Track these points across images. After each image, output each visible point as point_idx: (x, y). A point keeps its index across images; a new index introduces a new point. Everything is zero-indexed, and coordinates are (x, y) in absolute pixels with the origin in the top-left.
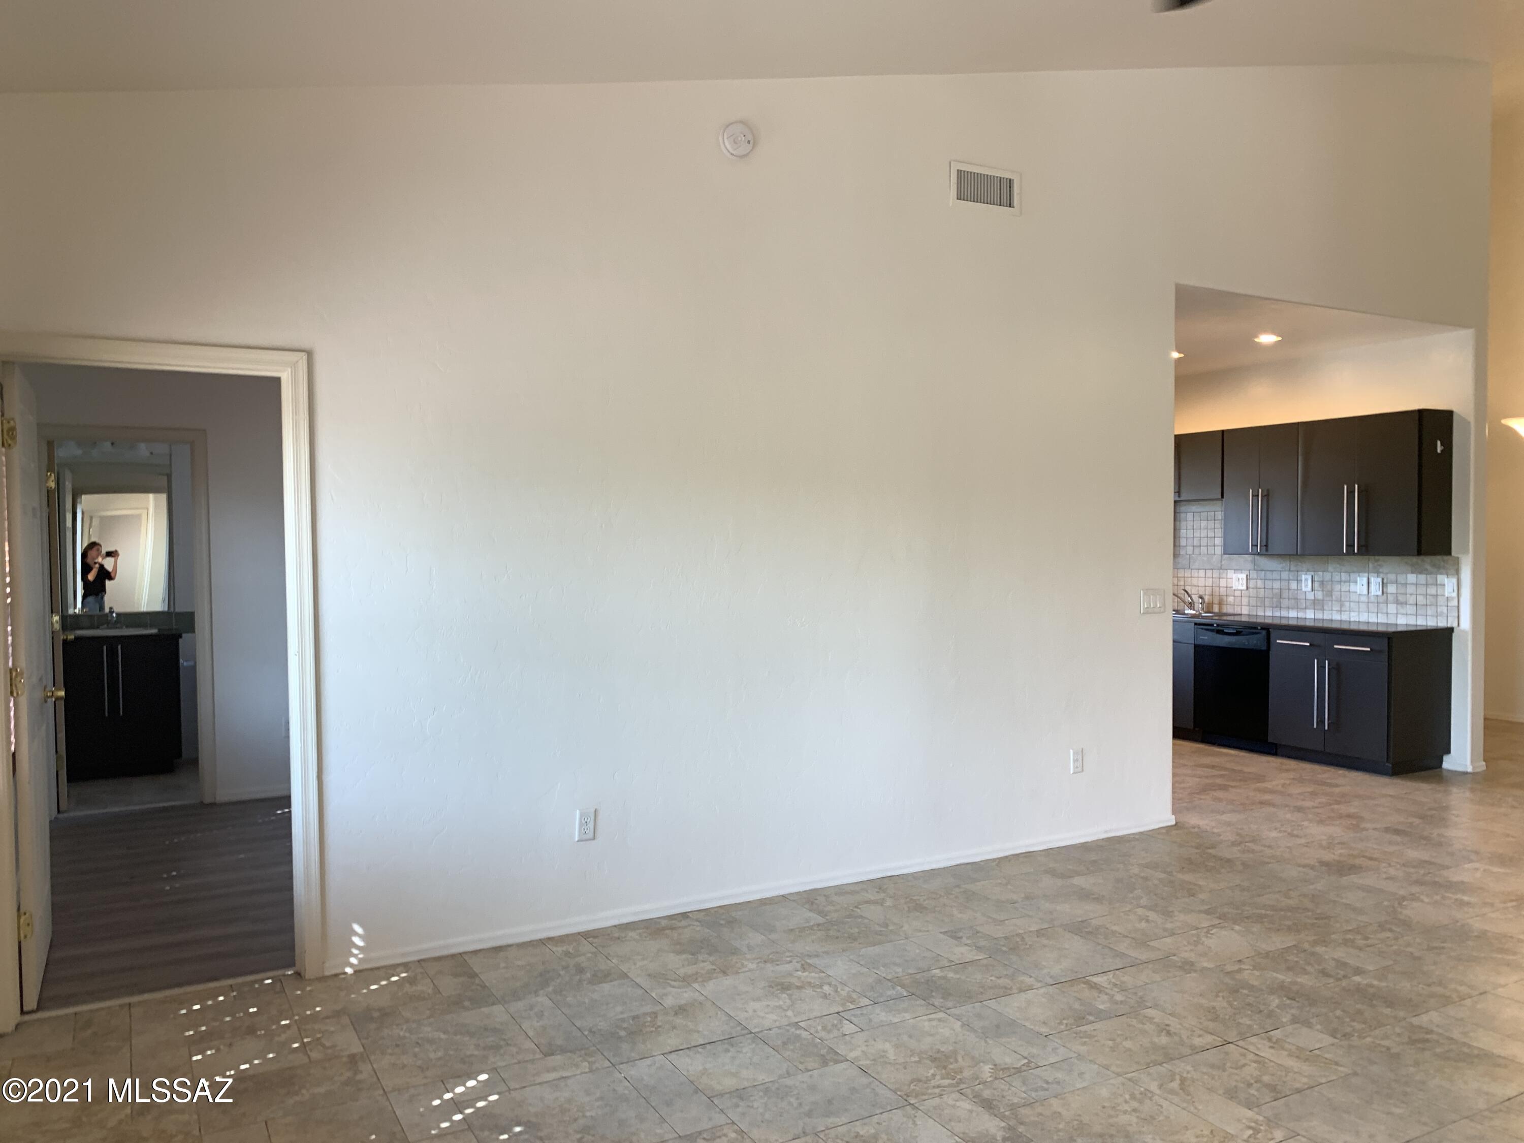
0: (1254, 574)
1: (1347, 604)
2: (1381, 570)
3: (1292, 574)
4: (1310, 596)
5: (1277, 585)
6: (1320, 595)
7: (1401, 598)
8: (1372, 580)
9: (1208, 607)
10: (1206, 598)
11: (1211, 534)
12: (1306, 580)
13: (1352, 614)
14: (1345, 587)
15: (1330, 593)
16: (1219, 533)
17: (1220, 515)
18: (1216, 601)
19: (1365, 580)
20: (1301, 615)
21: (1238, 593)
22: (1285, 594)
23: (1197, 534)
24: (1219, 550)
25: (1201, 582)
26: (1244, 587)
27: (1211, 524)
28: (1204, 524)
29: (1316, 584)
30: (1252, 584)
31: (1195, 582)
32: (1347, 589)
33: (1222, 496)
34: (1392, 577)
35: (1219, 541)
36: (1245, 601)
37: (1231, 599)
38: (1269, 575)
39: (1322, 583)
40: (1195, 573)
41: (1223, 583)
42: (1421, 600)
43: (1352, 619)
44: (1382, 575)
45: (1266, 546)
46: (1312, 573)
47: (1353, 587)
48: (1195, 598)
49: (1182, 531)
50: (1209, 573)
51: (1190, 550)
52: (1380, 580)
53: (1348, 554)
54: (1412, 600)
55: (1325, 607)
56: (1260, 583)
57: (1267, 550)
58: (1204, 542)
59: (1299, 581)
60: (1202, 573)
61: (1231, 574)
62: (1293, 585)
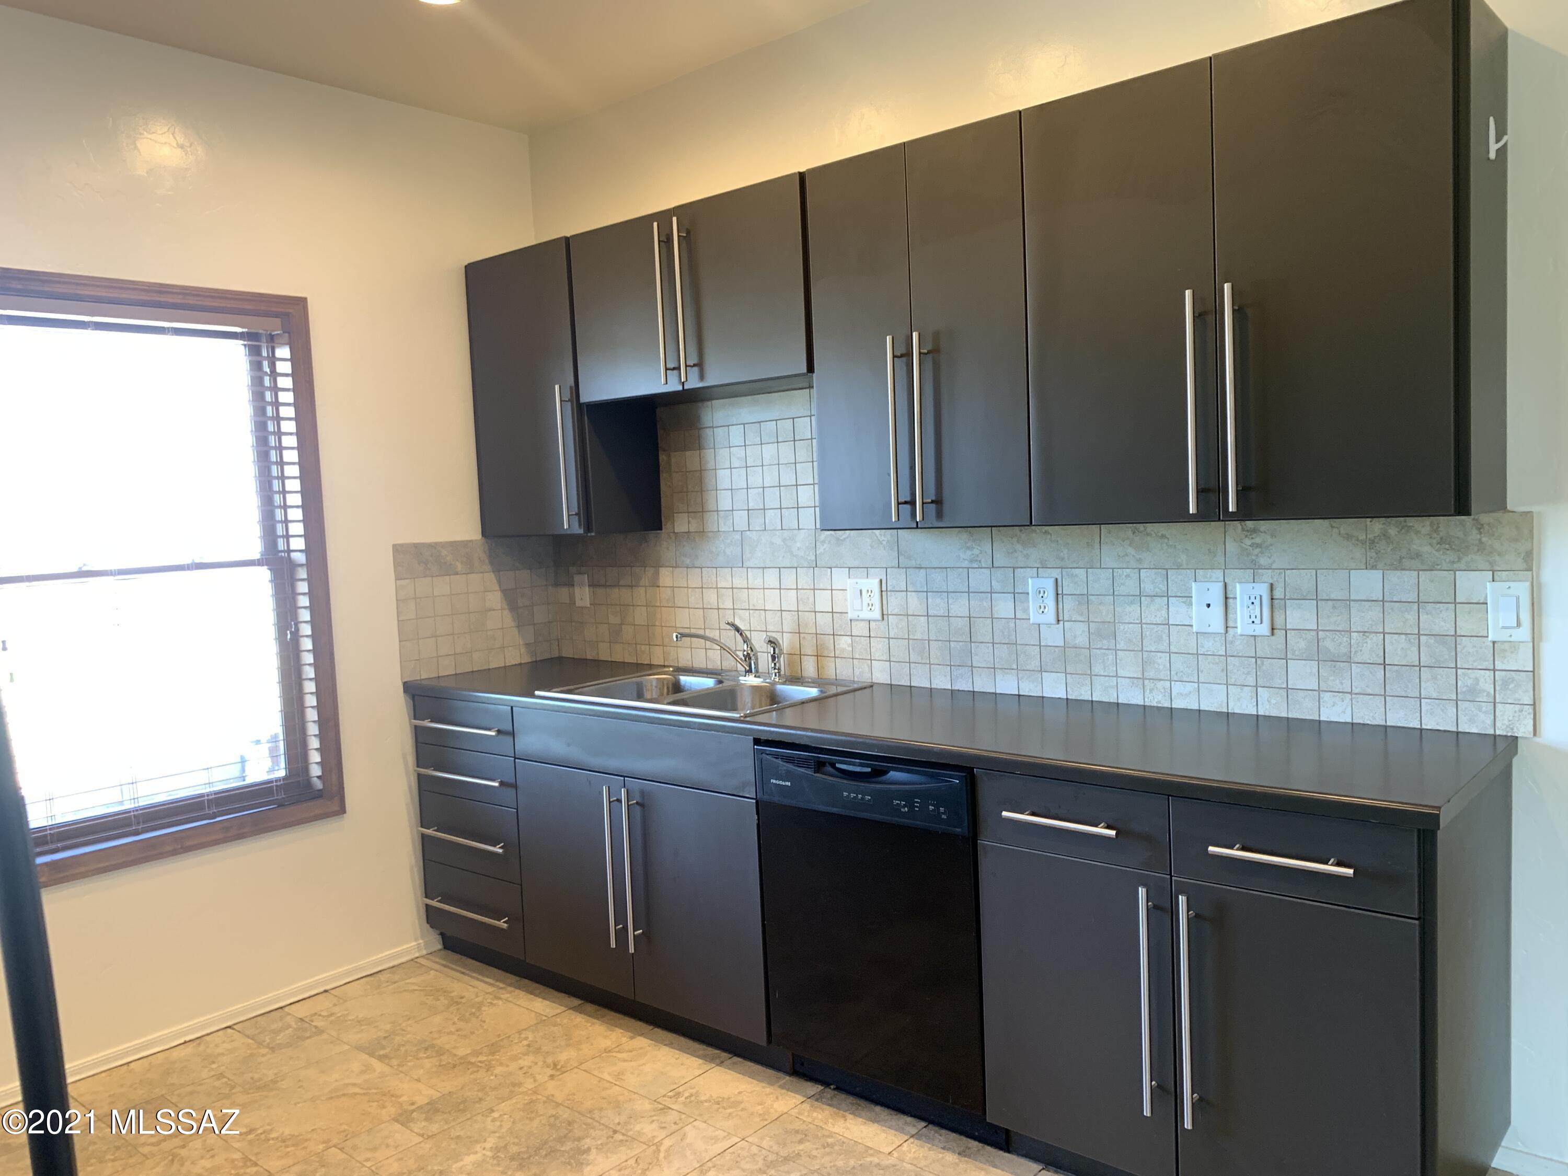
0: (897, 580)
1: (1162, 659)
2: (1263, 561)
3: (999, 574)
4: (1053, 637)
5: (960, 607)
6: (1079, 633)
7: (1330, 644)
8: (1238, 590)
9: (790, 664)
10: (786, 642)
11: (788, 478)
12: (1040, 592)
13: (1177, 688)
14: (1154, 612)
15: (1109, 630)
16: (808, 474)
17: (805, 427)
18: (809, 649)
19: (1215, 592)
20: (1029, 688)
21: (859, 629)
22: (983, 630)
23: (756, 479)
24: (809, 519)
25: (772, 600)
26: (876, 614)
27: (786, 451)
28: (769, 451)
29: (1069, 604)
30: (895, 603)
31: (756, 598)
32: (1160, 617)
33: (811, 368)
34: (1302, 579)
35: (808, 496)
36: (879, 647)
37: (844, 643)
38: (937, 578)
39: (1085, 599)
40: (755, 578)
41: (823, 602)
42: (1399, 650)
43: (1178, 704)
44: (1267, 576)
45: (938, 502)
46: (1056, 573)
47: (1178, 613)
48: (759, 641)
49: (721, 473)
50: (789, 579)
51: (740, 519)
52: (1262, 589)
53: (1203, 516)
54: (1369, 649)
55: (1098, 668)
56: (915, 603)
57: (939, 515)
58: (772, 500)
59: (1019, 596)
60: (771, 578)
61: (840, 578)
62: (1004, 607)
